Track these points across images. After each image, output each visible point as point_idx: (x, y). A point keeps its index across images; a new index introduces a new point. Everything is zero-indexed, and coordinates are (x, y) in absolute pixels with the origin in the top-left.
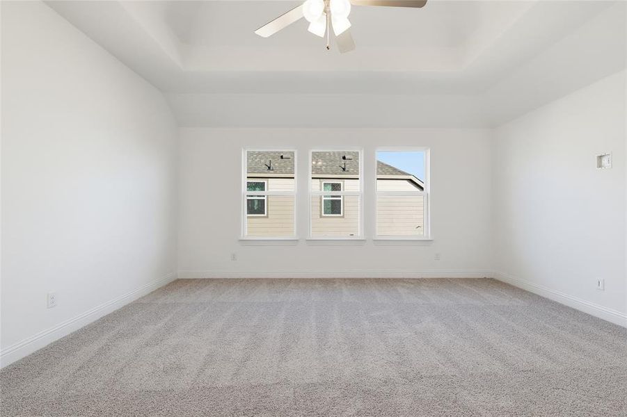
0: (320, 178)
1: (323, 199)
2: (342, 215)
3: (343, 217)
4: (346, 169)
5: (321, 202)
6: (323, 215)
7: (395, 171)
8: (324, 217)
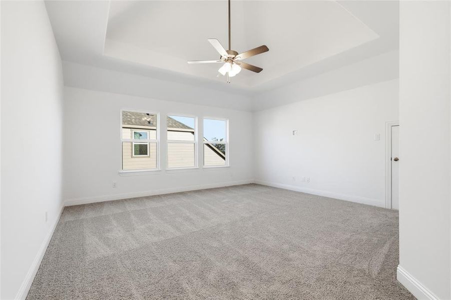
0: (131, 128)
1: (134, 144)
2: (148, 155)
3: (149, 157)
4: (151, 123)
5: (132, 146)
6: (134, 155)
7: (184, 126)
8: (134, 157)
